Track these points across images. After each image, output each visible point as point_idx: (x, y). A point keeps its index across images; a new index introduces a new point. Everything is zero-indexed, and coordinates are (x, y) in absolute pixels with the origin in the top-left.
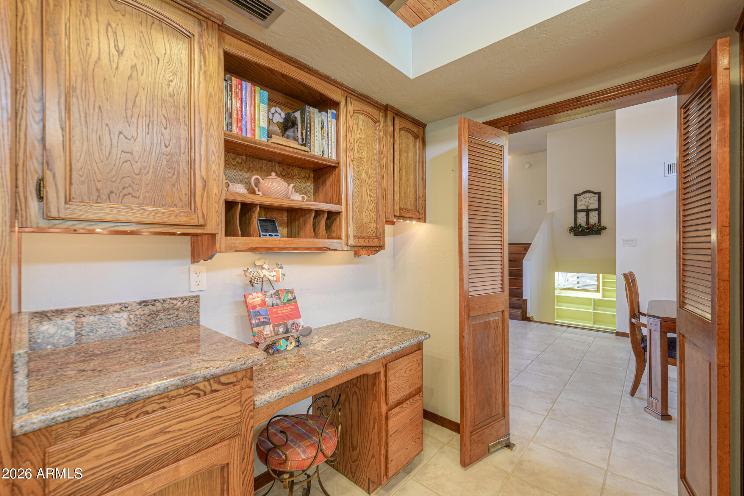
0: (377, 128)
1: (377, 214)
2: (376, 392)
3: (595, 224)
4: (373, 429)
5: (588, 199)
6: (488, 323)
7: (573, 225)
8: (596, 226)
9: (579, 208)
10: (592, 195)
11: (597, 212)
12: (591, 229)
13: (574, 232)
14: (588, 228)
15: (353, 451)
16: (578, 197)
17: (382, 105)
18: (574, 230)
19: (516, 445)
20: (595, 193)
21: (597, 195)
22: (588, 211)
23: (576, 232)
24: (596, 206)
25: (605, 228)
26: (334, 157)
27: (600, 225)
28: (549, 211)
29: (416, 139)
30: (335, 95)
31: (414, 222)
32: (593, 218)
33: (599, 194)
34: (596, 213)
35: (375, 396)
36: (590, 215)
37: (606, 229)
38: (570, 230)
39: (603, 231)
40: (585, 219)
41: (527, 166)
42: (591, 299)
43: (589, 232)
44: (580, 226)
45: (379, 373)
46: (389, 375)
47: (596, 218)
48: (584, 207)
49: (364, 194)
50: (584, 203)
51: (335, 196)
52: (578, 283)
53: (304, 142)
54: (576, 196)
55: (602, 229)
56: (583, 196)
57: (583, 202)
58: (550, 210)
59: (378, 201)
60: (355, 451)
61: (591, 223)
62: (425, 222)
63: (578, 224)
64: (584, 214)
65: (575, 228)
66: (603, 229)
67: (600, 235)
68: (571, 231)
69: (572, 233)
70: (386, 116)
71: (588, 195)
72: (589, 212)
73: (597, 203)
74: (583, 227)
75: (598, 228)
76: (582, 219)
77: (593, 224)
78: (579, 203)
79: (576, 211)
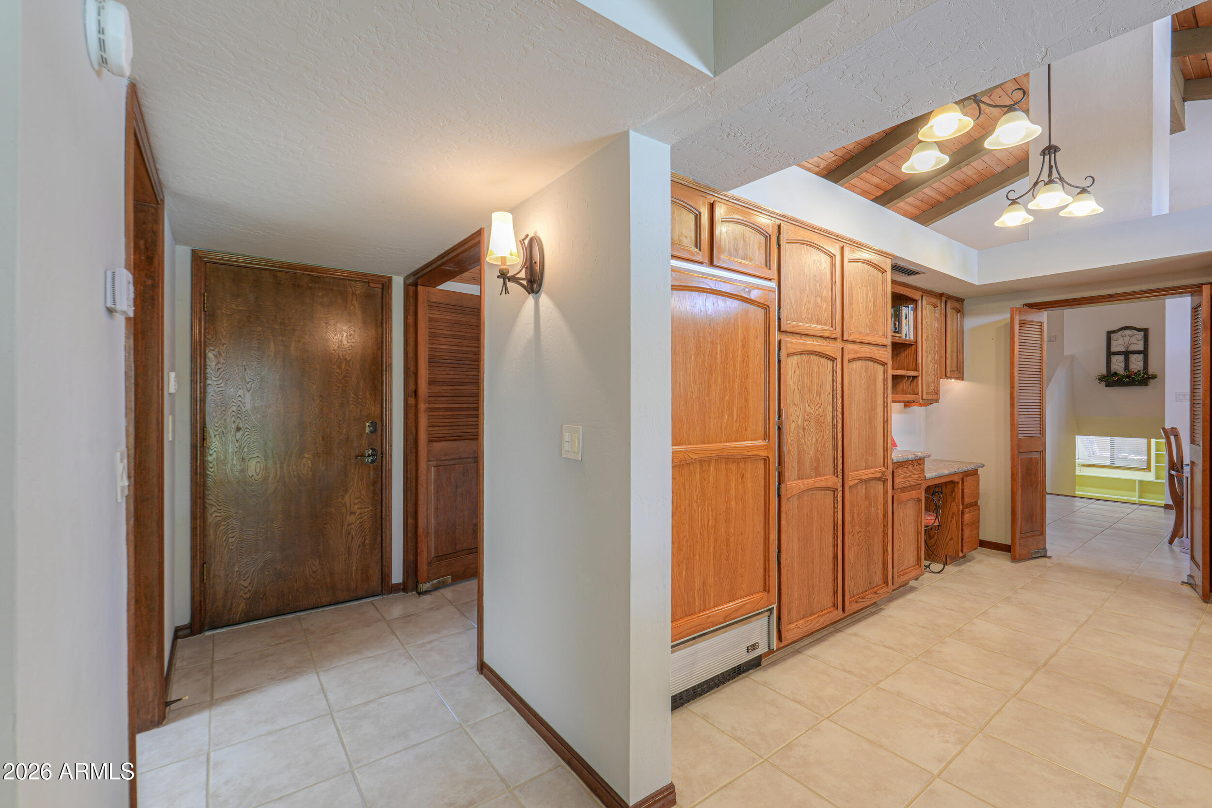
0: (936, 312)
1: (935, 376)
2: (955, 496)
3: (1139, 371)
4: (951, 521)
5: (1127, 338)
6: (1031, 459)
7: (1104, 371)
8: (1140, 375)
9: (1114, 349)
10: (1135, 332)
11: (1143, 355)
12: (1134, 378)
13: (1106, 381)
14: (1128, 377)
15: (930, 539)
16: (1112, 335)
17: (937, 293)
18: (1107, 378)
19: (1053, 557)
20: (1139, 330)
21: (1142, 333)
22: (1127, 354)
23: (1110, 382)
24: (1140, 347)
25: (1154, 377)
26: (912, 338)
27: (1146, 373)
28: (1065, 353)
29: (958, 313)
30: (916, 295)
31: (953, 380)
32: (1136, 363)
33: (1146, 331)
34: (1140, 357)
35: (954, 499)
36: (1130, 359)
37: (1156, 378)
38: (1099, 379)
39: (1151, 381)
40: (1123, 364)
42: (1135, 481)
43: (1129, 382)
44: (1116, 373)
45: (959, 482)
46: (964, 485)
47: (1141, 364)
48: (1122, 349)
49: (929, 361)
50: (1123, 343)
51: (911, 364)
52: (1112, 457)
53: (897, 330)
54: (1110, 334)
55: (1149, 378)
56: (1119, 333)
57: (1121, 341)
58: (1068, 351)
59: (936, 366)
60: (932, 540)
61: (1132, 370)
62: (963, 380)
63: (1113, 371)
64: (1121, 358)
65: (1107, 376)
66: (1152, 378)
67: (1147, 386)
68: (1102, 381)
69: (1103, 384)
70: (941, 301)
71: (1128, 332)
72: (1130, 355)
73: (1142, 343)
74: (1119, 375)
75: (1143, 377)
76: (1118, 364)
77: (1136, 371)
78: (1114, 344)
79: (1110, 354)
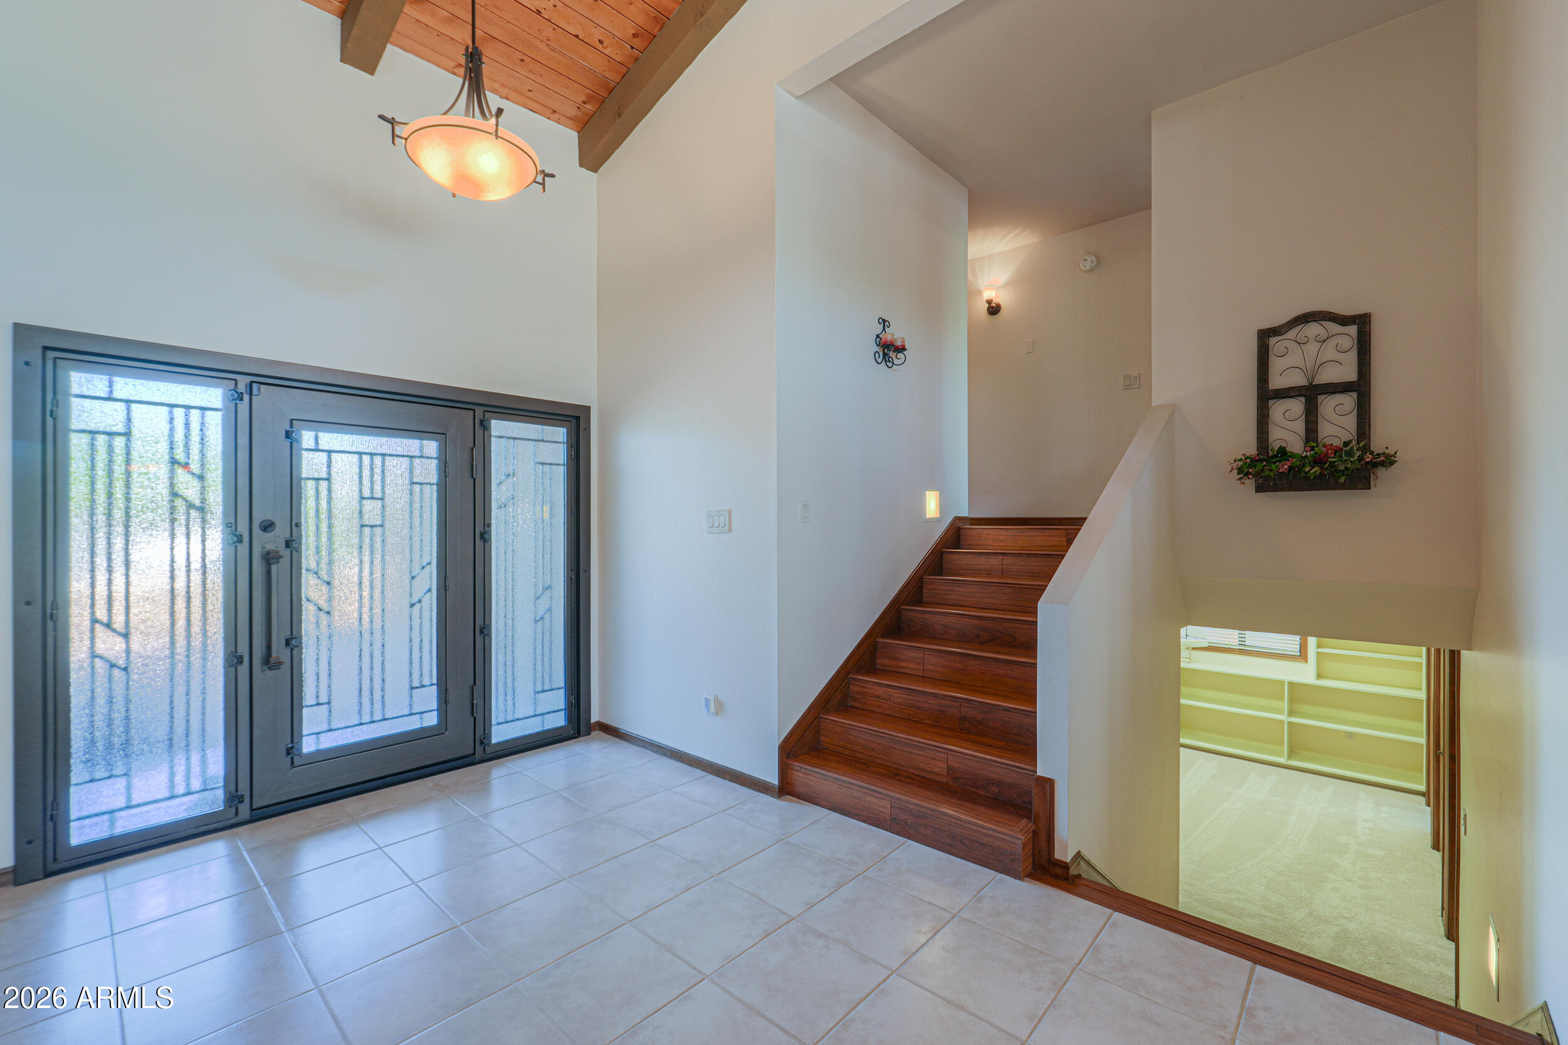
3: (1346, 444)
5: (1313, 347)
7: (1251, 447)
8: (1350, 453)
9: (1277, 381)
10: (1334, 328)
11: (1355, 395)
12: (1332, 465)
13: (1258, 475)
14: (1317, 461)
16: (1273, 340)
18: (1259, 466)
20: (1344, 320)
21: (1353, 330)
22: (1312, 394)
23: (1267, 478)
24: (1347, 372)
25: (1387, 461)
27: (1366, 449)
28: (1156, 401)
32: (1338, 420)
33: (1362, 322)
34: (1348, 401)
36: (1321, 409)
37: (1392, 463)
38: (1240, 470)
39: (1381, 472)
40: (1300, 426)
41: (1088, 265)
42: (1282, 680)
43: (1321, 476)
44: (1283, 453)
47: (1350, 423)
48: (1297, 380)
50: (1299, 362)
54: (1265, 336)
55: (1374, 465)
56: (1292, 334)
57: (1294, 358)
58: (1160, 395)
61: (1328, 441)
63: (1275, 446)
64: (1296, 406)
65: (1260, 460)
66: (1382, 464)
67: (1368, 487)
68: (1247, 474)
69: (1250, 483)
71: (1313, 329)
72: (1320, 398)
73: (1352, 358)
74: (1293, 455)
75: (1360, 459)
76: (1288, 424)
77: (1337, 443)
78: (1277, 365)
79: (1266, 395)
